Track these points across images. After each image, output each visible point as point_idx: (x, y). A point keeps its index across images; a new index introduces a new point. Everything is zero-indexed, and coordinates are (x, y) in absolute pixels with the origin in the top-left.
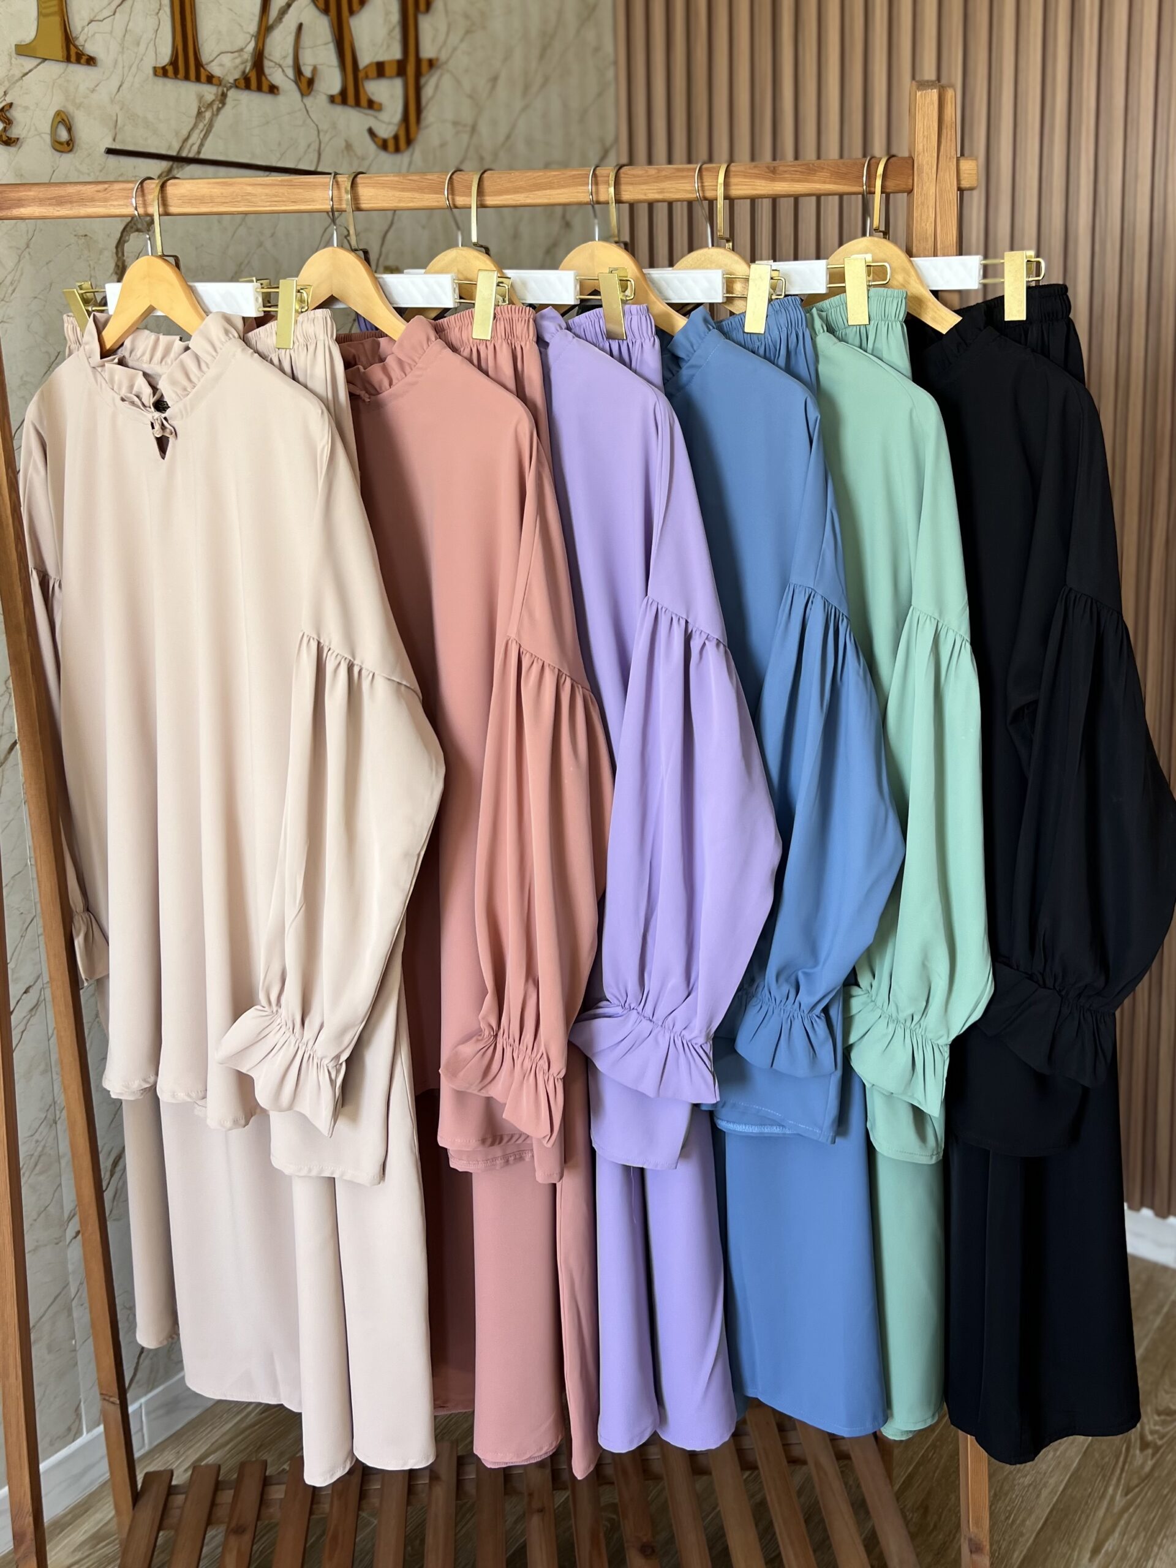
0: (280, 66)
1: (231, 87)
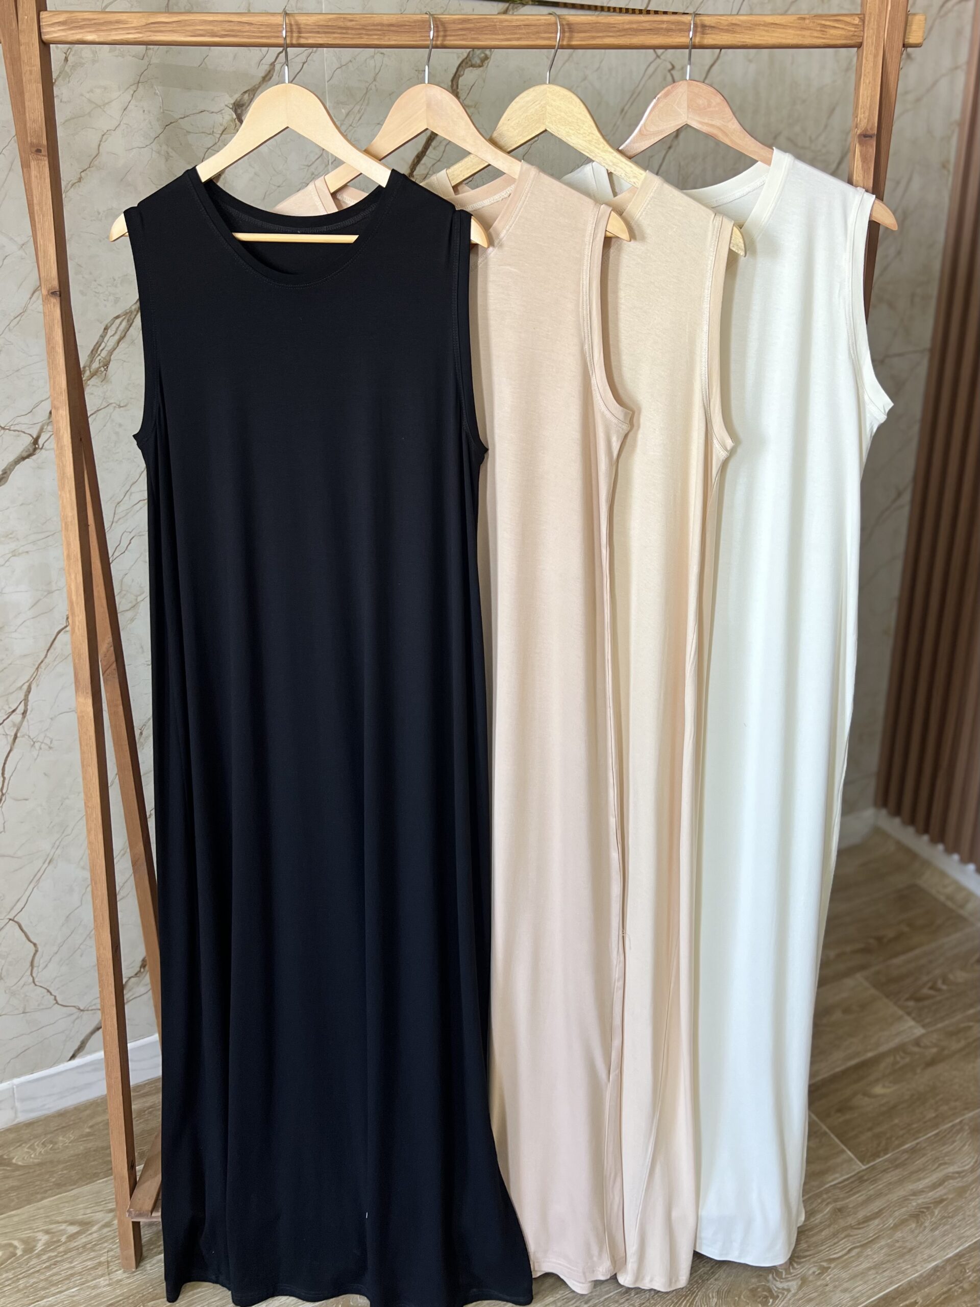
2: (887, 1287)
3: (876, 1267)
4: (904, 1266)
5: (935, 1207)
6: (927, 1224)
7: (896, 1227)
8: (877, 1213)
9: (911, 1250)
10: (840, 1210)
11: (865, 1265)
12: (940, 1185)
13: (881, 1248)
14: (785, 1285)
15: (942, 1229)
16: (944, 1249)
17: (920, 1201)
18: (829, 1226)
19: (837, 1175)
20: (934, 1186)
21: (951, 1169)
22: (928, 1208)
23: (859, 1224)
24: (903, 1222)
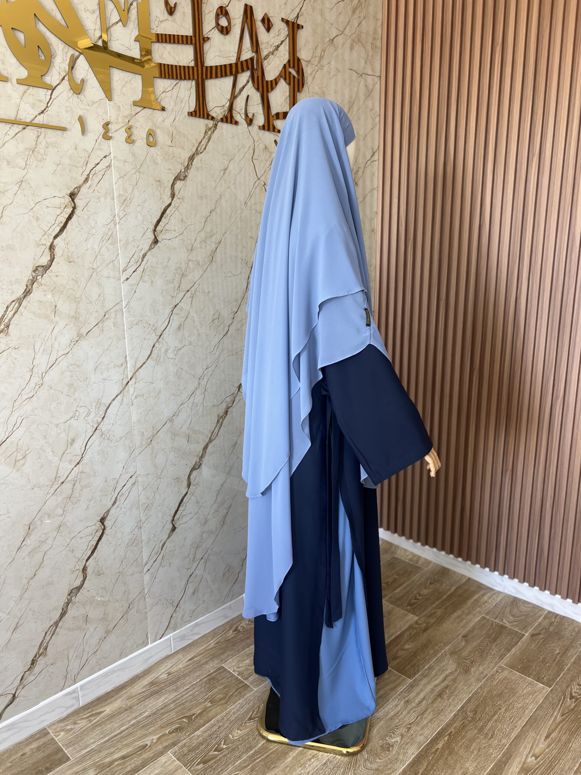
0: (239, 113)
1: (219, 121)
2: (438, 729)
3: (430, 721)
4: (442, 718)
5: (446, 689)
6: (445, 697)
7: (433, 702)
8: (423, 698)
9: (442, 710)
10: (407, 701)
11: (425, 722)
12: (445, 680)
13: (430, 713)
14: (395, 740)
15: (452, 698)
16: (455, 706)
17: (439, 689)
18: (405, 709)
19: (402, 687)
20: (443, 681)
21: (447, 672)
22: (443, 691)
23: (417, 705)
24: (435, 699)
